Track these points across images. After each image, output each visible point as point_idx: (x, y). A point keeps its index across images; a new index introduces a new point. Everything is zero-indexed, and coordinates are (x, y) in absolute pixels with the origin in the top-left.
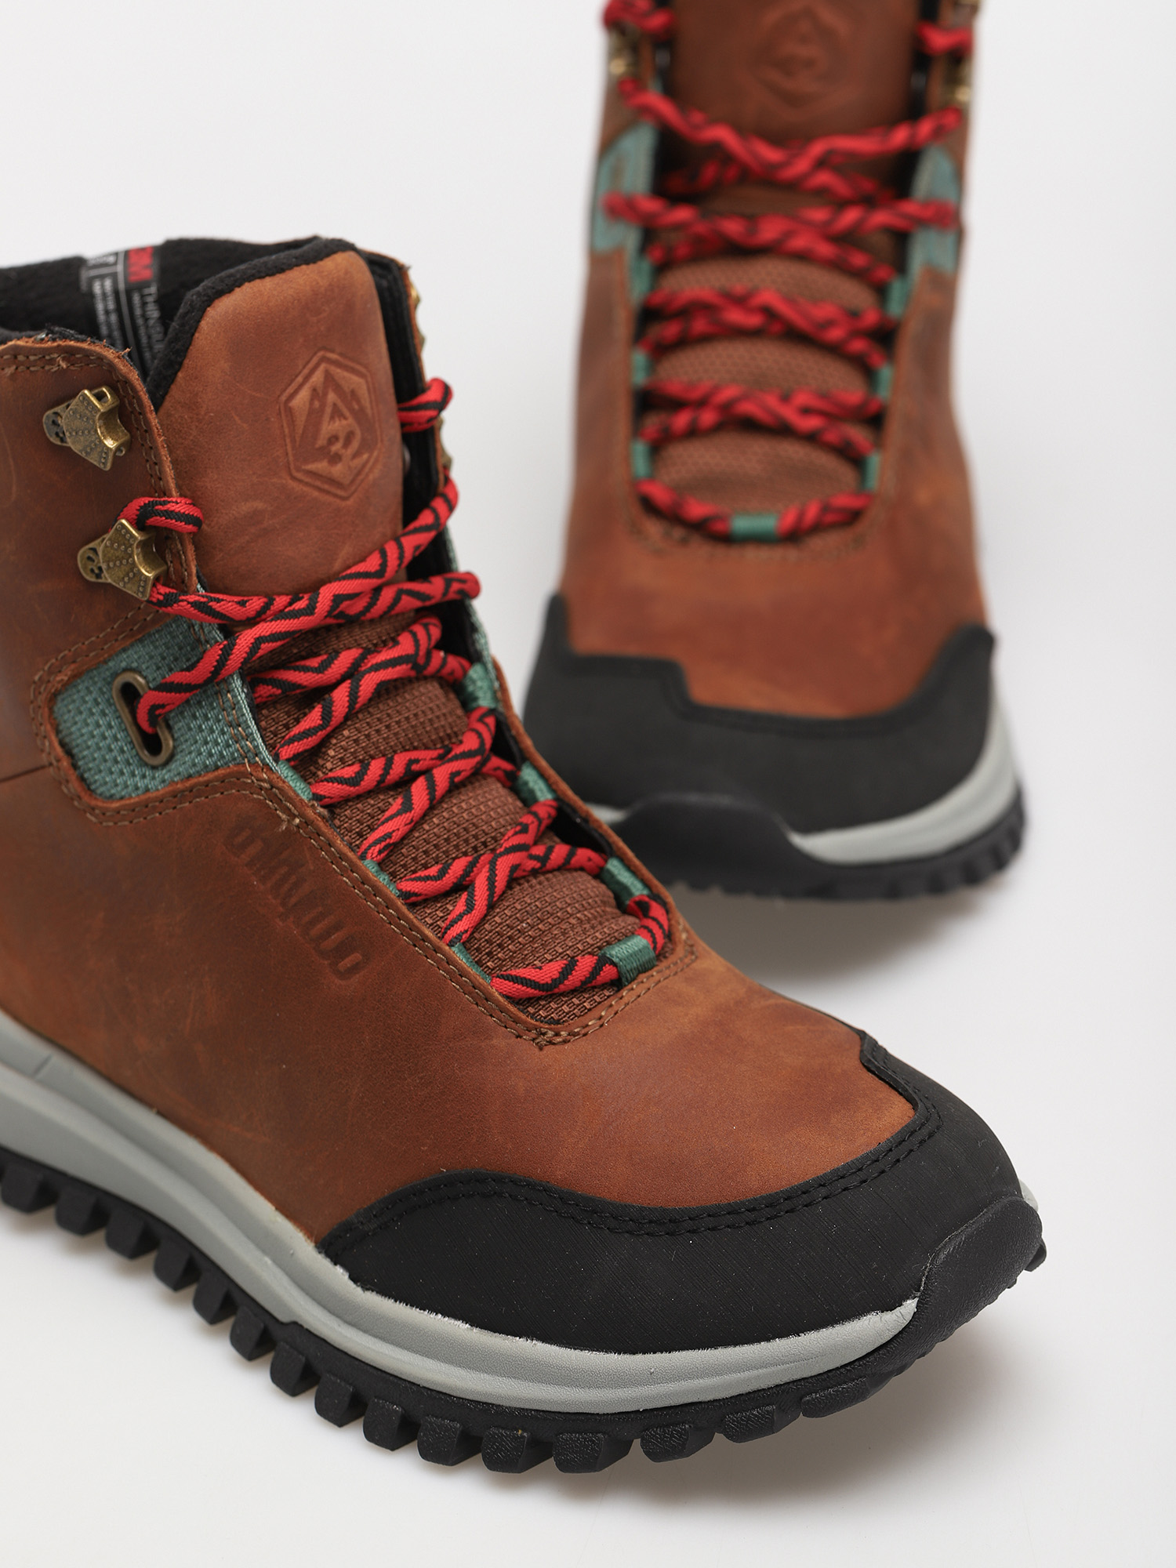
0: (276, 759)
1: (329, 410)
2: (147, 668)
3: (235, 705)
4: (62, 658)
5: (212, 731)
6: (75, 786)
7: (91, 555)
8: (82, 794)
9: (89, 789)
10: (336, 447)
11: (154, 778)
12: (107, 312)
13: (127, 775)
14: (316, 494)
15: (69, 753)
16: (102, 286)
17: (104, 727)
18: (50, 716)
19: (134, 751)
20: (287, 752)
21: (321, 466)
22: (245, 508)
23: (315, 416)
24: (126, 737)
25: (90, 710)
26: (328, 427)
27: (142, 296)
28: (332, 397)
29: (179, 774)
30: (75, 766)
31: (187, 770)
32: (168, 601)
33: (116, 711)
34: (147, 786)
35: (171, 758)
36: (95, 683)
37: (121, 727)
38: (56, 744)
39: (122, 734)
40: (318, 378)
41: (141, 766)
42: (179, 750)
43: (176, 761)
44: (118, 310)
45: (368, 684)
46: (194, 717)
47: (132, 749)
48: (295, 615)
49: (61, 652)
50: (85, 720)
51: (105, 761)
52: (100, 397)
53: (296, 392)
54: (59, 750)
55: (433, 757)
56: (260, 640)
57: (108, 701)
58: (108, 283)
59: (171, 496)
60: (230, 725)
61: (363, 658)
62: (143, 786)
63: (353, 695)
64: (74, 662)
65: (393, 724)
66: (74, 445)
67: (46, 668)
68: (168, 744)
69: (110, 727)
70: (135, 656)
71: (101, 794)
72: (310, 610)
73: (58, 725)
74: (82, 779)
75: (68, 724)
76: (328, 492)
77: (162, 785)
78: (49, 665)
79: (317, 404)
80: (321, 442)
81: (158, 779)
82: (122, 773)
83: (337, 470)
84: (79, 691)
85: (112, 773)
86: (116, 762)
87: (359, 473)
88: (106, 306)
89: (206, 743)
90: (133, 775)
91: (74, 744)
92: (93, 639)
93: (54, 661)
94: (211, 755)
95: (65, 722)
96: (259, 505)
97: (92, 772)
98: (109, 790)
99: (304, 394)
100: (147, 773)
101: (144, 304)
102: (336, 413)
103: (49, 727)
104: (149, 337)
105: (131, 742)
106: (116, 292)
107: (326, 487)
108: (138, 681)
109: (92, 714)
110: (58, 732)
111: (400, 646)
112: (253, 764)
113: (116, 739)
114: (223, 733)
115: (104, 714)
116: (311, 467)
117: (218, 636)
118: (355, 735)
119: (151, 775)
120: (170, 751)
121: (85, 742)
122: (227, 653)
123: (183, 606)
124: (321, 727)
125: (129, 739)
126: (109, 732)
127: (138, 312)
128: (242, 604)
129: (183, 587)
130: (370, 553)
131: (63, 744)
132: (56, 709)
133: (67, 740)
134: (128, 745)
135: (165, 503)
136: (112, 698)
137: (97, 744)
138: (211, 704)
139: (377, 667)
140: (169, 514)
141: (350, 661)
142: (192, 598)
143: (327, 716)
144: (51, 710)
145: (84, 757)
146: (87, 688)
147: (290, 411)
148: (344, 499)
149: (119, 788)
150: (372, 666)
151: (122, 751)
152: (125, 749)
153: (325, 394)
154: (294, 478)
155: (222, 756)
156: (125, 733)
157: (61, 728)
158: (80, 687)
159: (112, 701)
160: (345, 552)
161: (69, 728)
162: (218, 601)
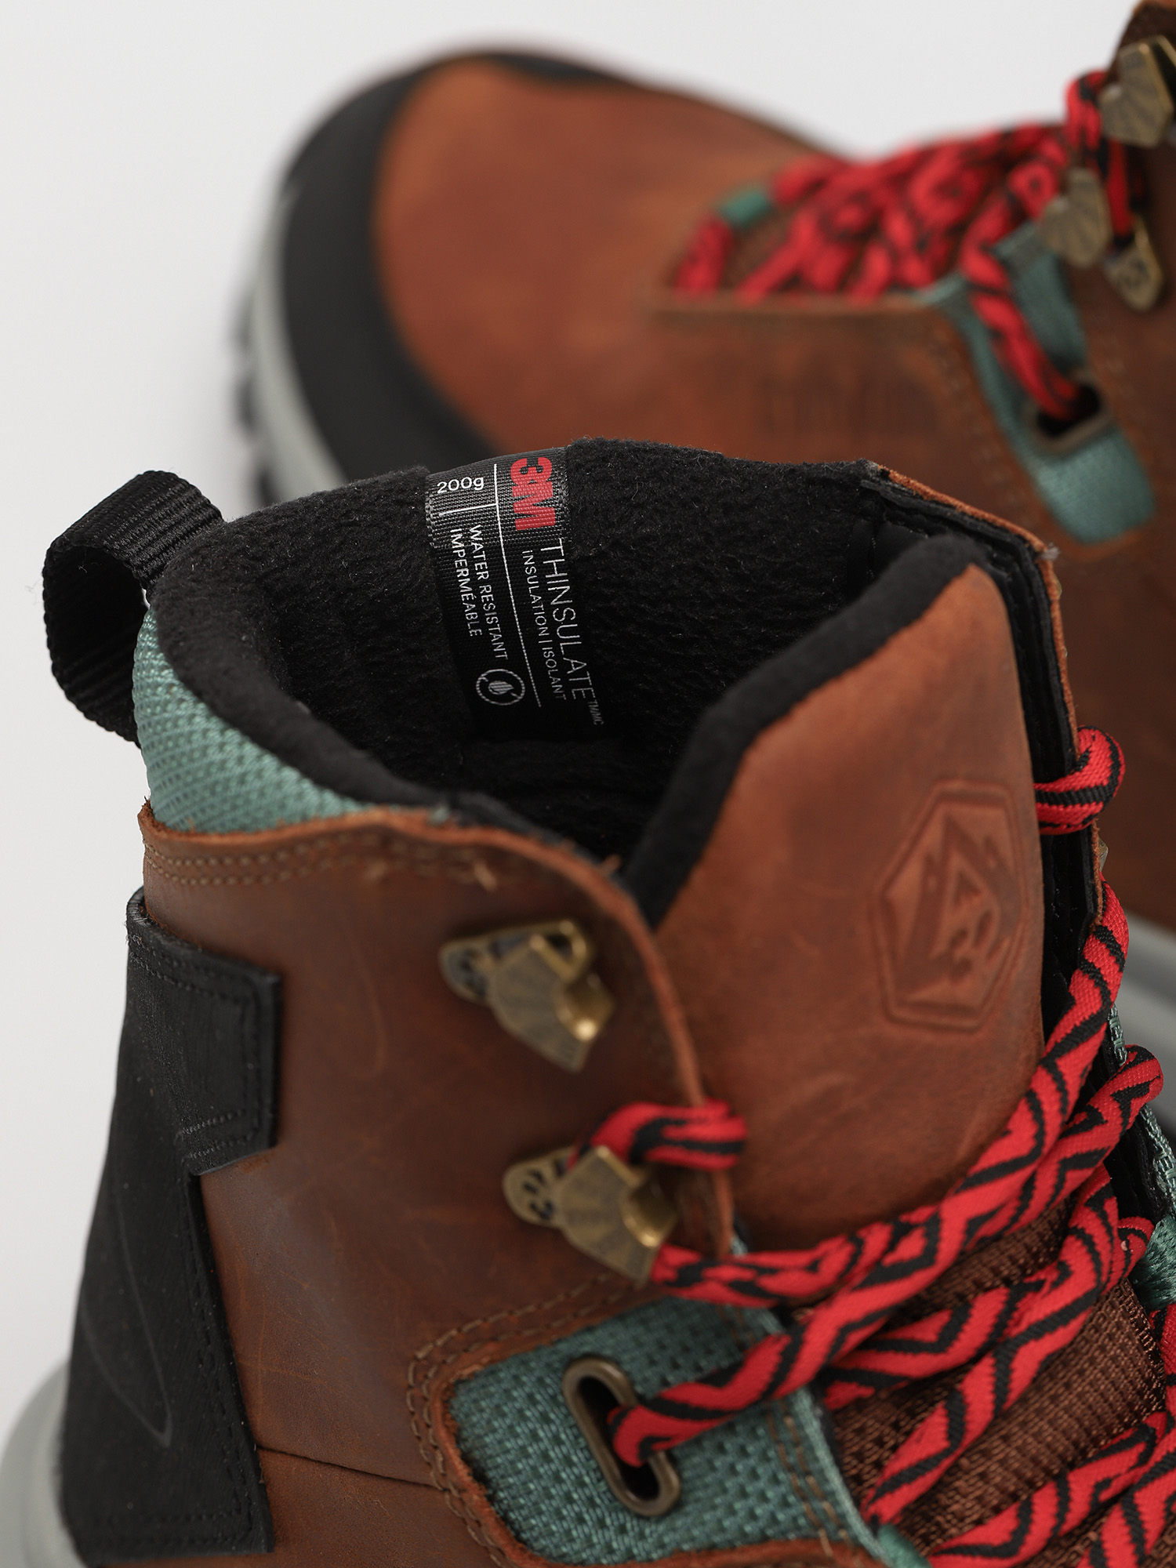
0: (874, 1524)
1: (951, 887)
2: (633, 1359)
3: (801, 1441)
4: (471, 1331)
5: (754, 1475)
6: (494, 1536)
7: (533, 1181)
8: (507, 1550)
9: (518, 1538)
10: (965, 950)
11: (642, 1536)
12: (475, 584)
13: (590, 1523)
14: (929, 1038)
15: (480, 1476)
16: (466, 539)
17: (546, 1441)
18: (444, 1415)
19: (602, 1484)
20: (890, 1506)
21: (938, 990)
22: (812, 1088)
23: (930, 904)
24: (588, 1460)
25: (521, 1412)
26: (951, 919)
27: (539, 558)
28: (957, 862)
29: (693, 1539)
30: (492, 1499)
31: (708, 1536)
32: (687, 1277)
33: (568, 1415)
34: (629, 1550)
35: (677, 1506)
36: (531, 1371)
37: (578, 1443)
38: (457, 1462)
39: (581, 1455)
40: (933, 837)
41: (616, 1510)
42: (691, 1497)
43: (687, 1515)
44: (497, 579)
45: (1027, 1361)
46: (721, 1449)
47: (599, 1480)
48: (903, 1270)
49: (471, 1320)
50: (511, 1427)
51: (550, 1497)
52: (559, 943)
53: (899, 869)
54: (463, 1472)
55: (1131, 1464)
56: (846, 1329)
57: (553, 1398)
58: (476, 532)
59: (689, 1105)
60: (790, 1469)
61: (1010, 1307)
62: (623, 1548)
63: (1001, 1388)
64: (494, 1339)
65: (1061, 1413)
66: (515, 1022)
67: (440, 1342)
68: (668, 1481)
69: (557, 1441)
70: (606, 1338)
71: (542, 1550)
72: (928, 1256)
73: (459, 1430)
74: (505, 1520)
75: (478, 1431)
76: (947, 1029)
77: (660, 1552)
78: (445, 1338)
79: (932, 883)
80: (940, 947)
81: (650, 1540)
82: (580, 1520)
83: (967, 990)
84: (499, 1381)
85: (562, 1518)
86: (569, 1499)
87: (997, 979)
88: (473, 574)
89: (743, 1494)
90: (601, 1524)
91: (490, 1463)
92: (531, 1309)
93: (454, 1332)
94: (752, 1516)
95: (473, 1426)
96: (834, 1079)
97: (524, 1512)
98: (557, 1546)
99: (912, 874)
100: (629, 1526)
101: (543, 570)
102: (966, 888)
103: (443, 1433)
104: (552, 625)
105: (598, 1469)
106: (492, 551)
107: (945, 1021)
108: (609, 1376)
109: (525, 1419)
110: (458, 1439)
111: (1072, 1279)
112: (836, 1544)
113: (569, 1463)
114: (775, 1480)
115: (545, 1419)
116: (924, 994)
117: (770, 1323)
118: (1003, 1450)
119: (637, 1529)
120: (675, 1494)
121: (512, 1463)
122: (789, 1357)
123: (714, 1287)
124: (946, 1453)
125: (592, 1463)
126: (557, 1449)
127: (533, 584)
128: (813, 1267)
129: (709, 1252)
130: (1014, 1108)
131: (466, 1458)
132: (455, 1403)
133: (477, 1454)
134: (592, 1474)
135: (680, 1123)
136: (562, 1393)
137: (534, 1469)
138: (753, 1430)
139: (1040, 1330)
140: (691, 1144)
141: (989, 1320)
142: (728, 1273)
143: (956, 1429)
144: (446, 1404)
145: (510, 1487)
146: (516, 1378)
147: (888, 908)
148: (970, 1031)
149: (576, 1547)
150: (1029, 1329)
151: (581, 1484)
152: (587, 1479)
153: (945, 858)
154: (892, 1020)
155: (774, 1520)
156: (586, 1453)
157: (465, 1434)
158: (502, 1375)
159: (560, 1398)
160: (977, 1122)
161: (479, 1437)
162: (773, 1271)
